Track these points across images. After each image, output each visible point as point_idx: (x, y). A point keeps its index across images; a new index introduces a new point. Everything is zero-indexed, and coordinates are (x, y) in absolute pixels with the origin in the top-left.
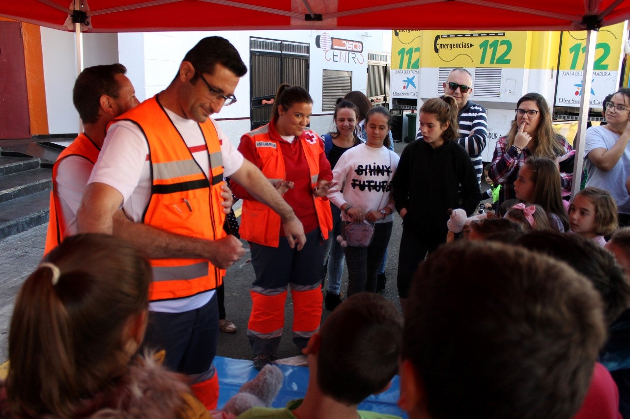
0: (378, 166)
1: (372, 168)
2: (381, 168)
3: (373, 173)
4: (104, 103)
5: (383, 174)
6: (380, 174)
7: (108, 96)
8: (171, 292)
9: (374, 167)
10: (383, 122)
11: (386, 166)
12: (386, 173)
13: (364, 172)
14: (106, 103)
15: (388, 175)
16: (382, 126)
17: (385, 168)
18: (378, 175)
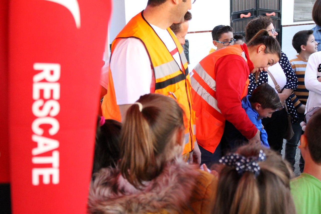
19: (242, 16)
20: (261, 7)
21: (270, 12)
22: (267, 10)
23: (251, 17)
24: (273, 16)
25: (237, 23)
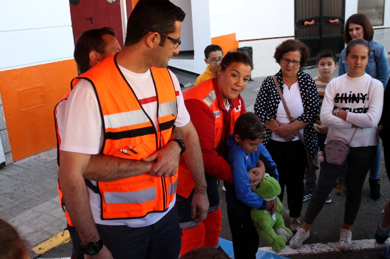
0: (354, 95)
1: (348, 96)
2: (357, 96)
3: (348, 100)
4: (92, 57)
5: (358, 102)
6: (355, 102)
7: (96, 52)
8: (126, 212)
9: (350, 95)
10: (364, 52)
11: (362, 94)
12: (361, 101)
13: (340, 100)
14: (94, 57)
15: (363, 102)
16: (363, 56)
17: (361, 96)
18: (353, 102)
19: (306, 23)
20: (325, 14)
21: (334, 19)
22: (331, 17)
23: (315, 24)
24: (336, 22)
25: (301, 30)
